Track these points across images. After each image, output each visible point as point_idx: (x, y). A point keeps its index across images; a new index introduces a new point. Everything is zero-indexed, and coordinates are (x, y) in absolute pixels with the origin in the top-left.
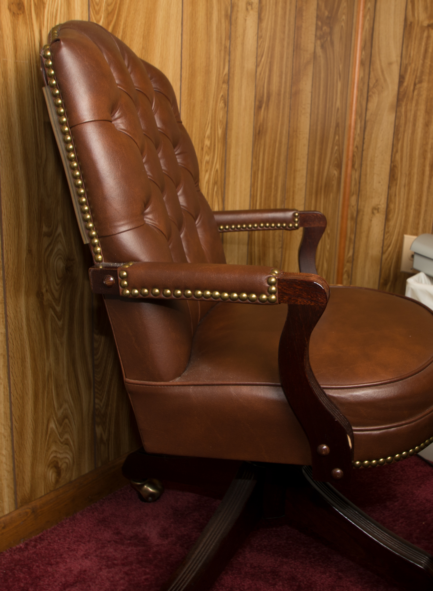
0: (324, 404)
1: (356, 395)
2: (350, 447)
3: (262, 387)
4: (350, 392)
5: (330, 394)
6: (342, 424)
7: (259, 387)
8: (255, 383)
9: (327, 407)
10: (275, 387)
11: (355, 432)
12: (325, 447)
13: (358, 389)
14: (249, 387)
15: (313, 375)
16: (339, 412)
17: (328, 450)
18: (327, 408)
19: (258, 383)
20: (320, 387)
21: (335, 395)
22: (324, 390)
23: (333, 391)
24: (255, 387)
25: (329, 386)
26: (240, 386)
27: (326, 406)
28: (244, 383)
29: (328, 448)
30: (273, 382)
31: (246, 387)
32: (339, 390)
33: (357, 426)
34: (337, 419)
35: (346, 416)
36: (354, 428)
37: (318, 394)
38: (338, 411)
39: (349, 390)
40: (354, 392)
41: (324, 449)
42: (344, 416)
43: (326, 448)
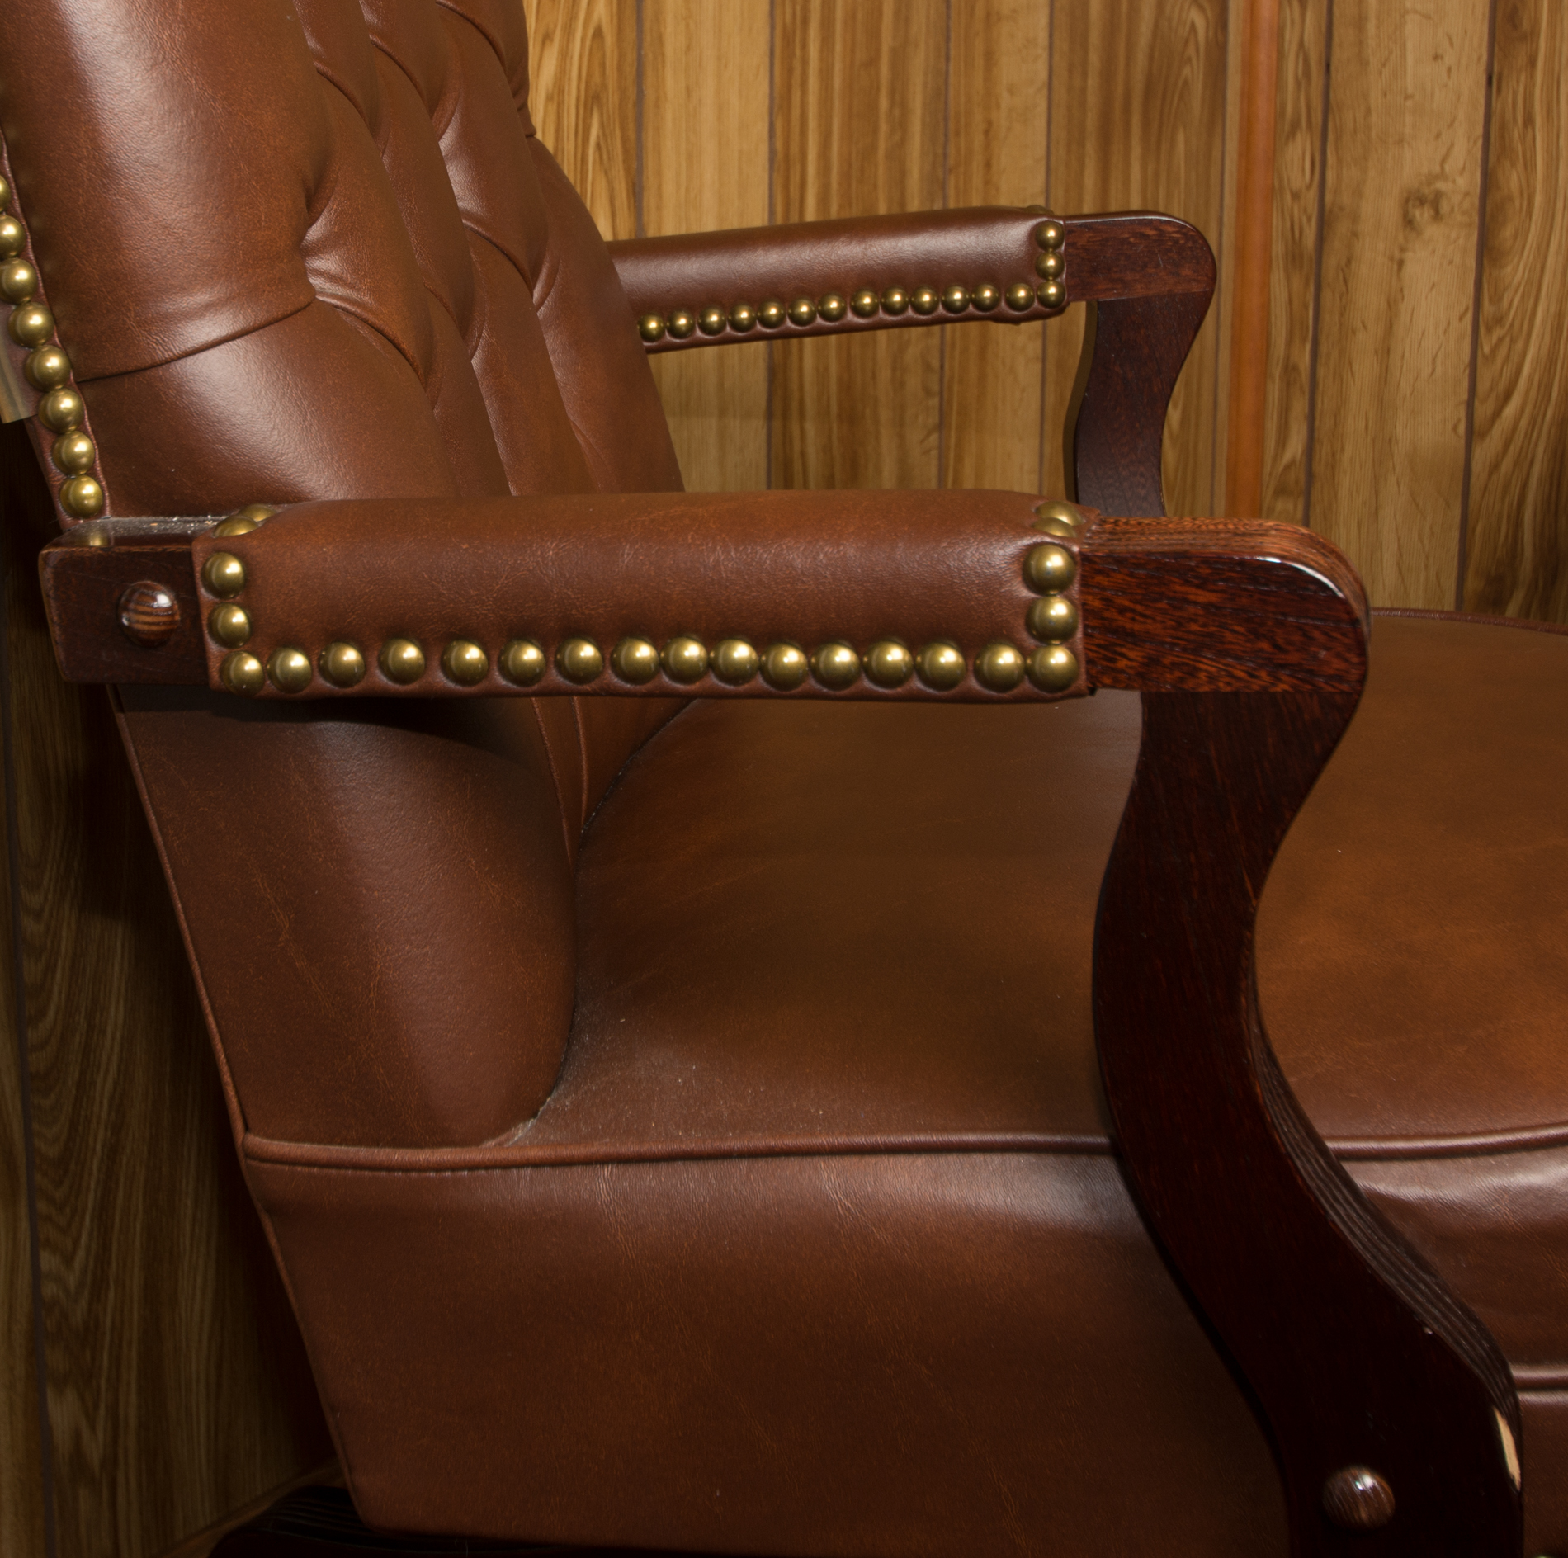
0: (1357, 1245)
1: (1530, 1190)
2: (1511, 1481)
3: (995, 1160)
4: (1489, 1170)
5: (1382, 1188)
6: (1459, 1351)
7: (978, 1158)
8: (954, 1138)
9: (1374, 1257)
10: (1066, 1158)
11: (1526, 1397)
12: (1367, 1482)
13: (1539, 1154)
14: (920, 1161)
15: (1284, 1085)
16: (1437, 1285)
17: (1386, 1497)
18: (1374, 1264)
19: (971, 1138)
20: (1324, 1151)
21: (1410, 1192)
22: (1348, 1167)
23: (1397, 1168)
24: (953, 1159)
25: (1373, 1145)
26: (870, 1161)
27: (1367, 1256)
28: (893, 1139)
29: (1386, 1486)
30: (1057, 1131)
31: (902, 1160)
32: (1431, 1166)
33: (1534, 1361)
34: (1436, 1327)
35: (1476, 1309)
36: (1519, 1373)
37: (1319, 1188)
38: (1427, 1278)
39: (1483, 1161)
40: (1512, 1170)
41: (1363, 1492)
42: (1463, 1308)
43: (1374, 1489)
